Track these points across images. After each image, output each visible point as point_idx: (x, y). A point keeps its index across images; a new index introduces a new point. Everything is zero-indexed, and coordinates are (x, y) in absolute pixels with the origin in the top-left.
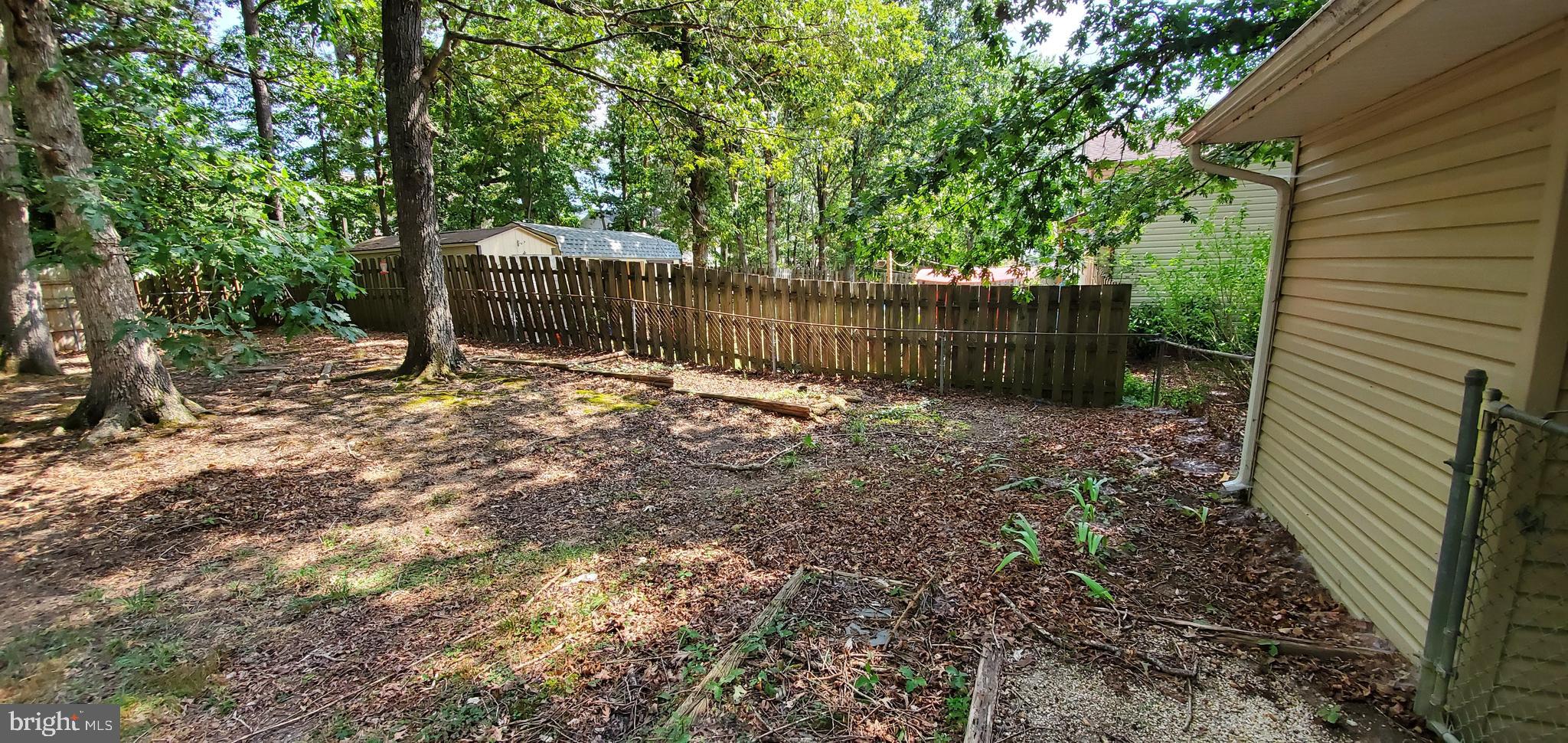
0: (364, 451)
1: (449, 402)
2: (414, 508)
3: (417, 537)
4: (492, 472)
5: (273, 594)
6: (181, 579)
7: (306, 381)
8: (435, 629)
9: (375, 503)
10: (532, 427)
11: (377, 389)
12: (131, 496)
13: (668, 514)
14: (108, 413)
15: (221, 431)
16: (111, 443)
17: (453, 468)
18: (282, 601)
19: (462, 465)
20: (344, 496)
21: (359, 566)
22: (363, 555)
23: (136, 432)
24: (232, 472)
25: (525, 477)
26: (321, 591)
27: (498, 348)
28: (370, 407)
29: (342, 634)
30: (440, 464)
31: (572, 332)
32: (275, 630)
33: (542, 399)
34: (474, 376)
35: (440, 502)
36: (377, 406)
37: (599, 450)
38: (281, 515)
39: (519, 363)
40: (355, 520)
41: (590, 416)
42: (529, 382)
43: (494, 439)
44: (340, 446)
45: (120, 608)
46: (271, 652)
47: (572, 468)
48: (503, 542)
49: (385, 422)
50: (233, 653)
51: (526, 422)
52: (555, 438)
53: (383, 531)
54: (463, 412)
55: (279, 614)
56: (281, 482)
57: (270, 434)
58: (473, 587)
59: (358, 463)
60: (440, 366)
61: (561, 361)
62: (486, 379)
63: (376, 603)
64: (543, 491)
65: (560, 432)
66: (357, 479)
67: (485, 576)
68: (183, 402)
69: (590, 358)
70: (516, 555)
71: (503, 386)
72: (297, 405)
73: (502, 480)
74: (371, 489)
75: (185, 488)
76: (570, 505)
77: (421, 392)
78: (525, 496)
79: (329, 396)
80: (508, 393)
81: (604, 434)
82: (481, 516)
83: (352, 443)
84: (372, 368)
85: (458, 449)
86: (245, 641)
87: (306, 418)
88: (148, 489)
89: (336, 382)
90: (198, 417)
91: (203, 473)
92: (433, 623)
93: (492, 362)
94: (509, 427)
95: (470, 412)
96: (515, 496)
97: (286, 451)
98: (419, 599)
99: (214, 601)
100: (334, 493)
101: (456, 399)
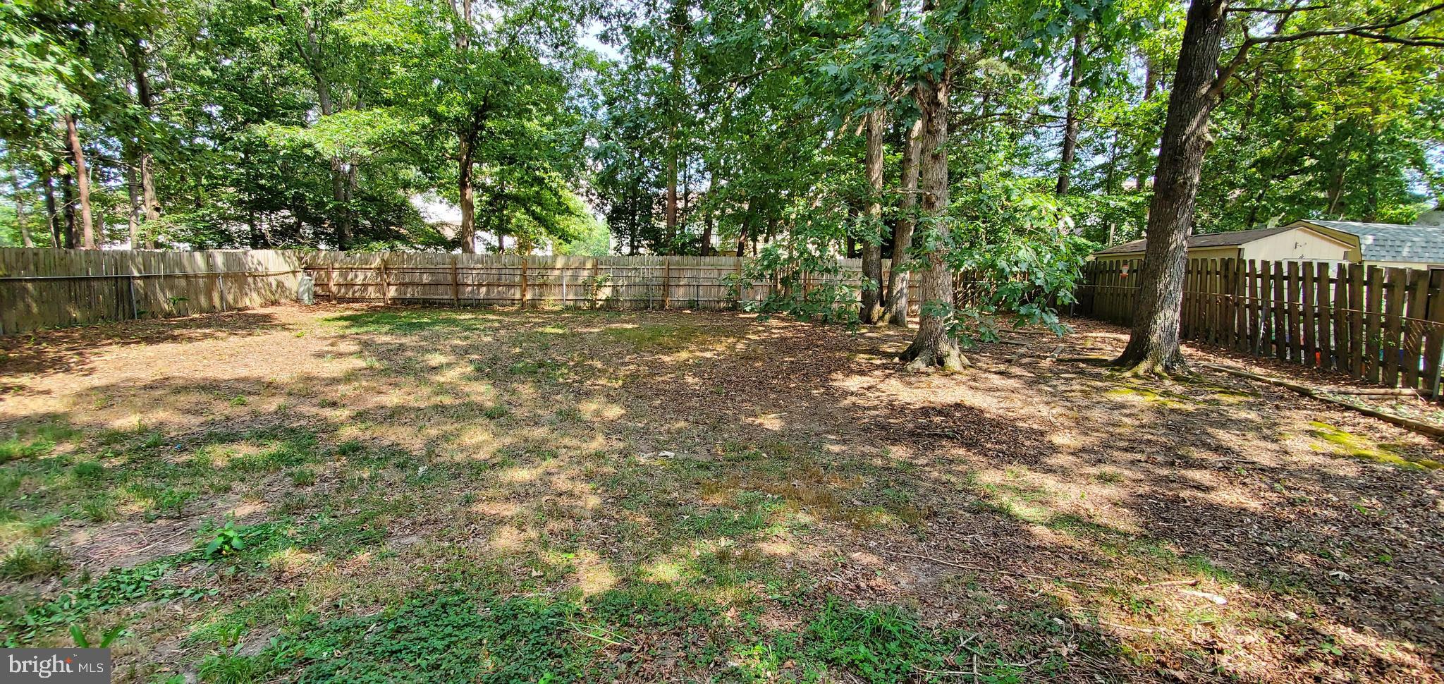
0: (1061, 419)
1: (1149, 400)
2: (1081, 475)
3: (1073, 497)
4: (1165, 472)
5: (968, 492)
6: (925, 461)
7: (1039, 356)
8: (1056, 564)
9: (1053, 461)
10: (1231, 444)
11: (1090, 374)
12: (917, 407)
13: (1364, 591)
14: (921, 354)
15: (975, 380)
16: (918, 373)
17: (1130, 456)
18: (972, 498)
19: (1138, 456)
20: (1034, 448)
21: (1024, 498)
22: (1030, 493)
23: (931, 369)
24: (971, 408)
25: (1198, 487)
26: (994, 503)
27: (1231, 358)
28: (1079, 387)
29: (995, 535)
30: (1120, 449)
31: (1340, 354)
32: (960, 512)
33: (1258, 420)
34: (1187, 380)
35: (1104, 479)
36: (1084, 388)
37: (1308, 493)
38: (989, 445)
39: (1248, 377)
40: (1034, 467)
41: (1316, 454)
42: (1251, 399)
43: (1182, 444)
44: (1045, 411)
45: (894, 465)
46: (954, 523)
47: (1259, 498)
48: (1145, 532)
49: (1086, 403)
50: (935, 514)
51: (1227, 437)
52: (1253, 463)
53: (1050, 483)
54: (1159, 411)
55: (966, 504)
56: (997, 424)
57: (1002, 390)
58: (1099, 552)
59: (1053, 428)
60: (1154, 365)
61: (1308, 385)
62: (1199, 386)
63: (1024, 527)
64: (1210, 507)
65: (1265, 459)
66: (1047, 439)
67: (1114, 550)
68: (959, 356)
69: (1351, 389)
70: (1153, 547)
71: (1216, 396)
72: (1026, 374)
73: (1172, 481)
74: (1054, 449)
75: (944, 411)
76: (1236, 531)
77: (1129, 385)
78: (1188, 504)
79: (1051, 371)
80: (1218, 404)
81: (1326, 479)
82: (1135, 505)
83: (1054, 411)
84: (1094, 355)
85: (1141, 442)
86: (944, 510)
87: (1030, 384)
88: (926, 404)
89: (1060, 361)
90: (965, 368)
91: (957, 404)
92: (1057, 559)
93: (1215, 370)
94: (1204, 437)
95: (1166, 413)
96: (1177, 500)
97: (1008, 404)
98: (1055, 539)
99: (936, 481)
100: (1027, 443)
101: (1158, 398)
